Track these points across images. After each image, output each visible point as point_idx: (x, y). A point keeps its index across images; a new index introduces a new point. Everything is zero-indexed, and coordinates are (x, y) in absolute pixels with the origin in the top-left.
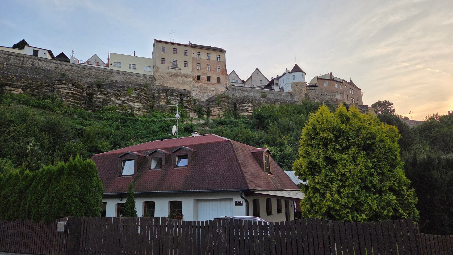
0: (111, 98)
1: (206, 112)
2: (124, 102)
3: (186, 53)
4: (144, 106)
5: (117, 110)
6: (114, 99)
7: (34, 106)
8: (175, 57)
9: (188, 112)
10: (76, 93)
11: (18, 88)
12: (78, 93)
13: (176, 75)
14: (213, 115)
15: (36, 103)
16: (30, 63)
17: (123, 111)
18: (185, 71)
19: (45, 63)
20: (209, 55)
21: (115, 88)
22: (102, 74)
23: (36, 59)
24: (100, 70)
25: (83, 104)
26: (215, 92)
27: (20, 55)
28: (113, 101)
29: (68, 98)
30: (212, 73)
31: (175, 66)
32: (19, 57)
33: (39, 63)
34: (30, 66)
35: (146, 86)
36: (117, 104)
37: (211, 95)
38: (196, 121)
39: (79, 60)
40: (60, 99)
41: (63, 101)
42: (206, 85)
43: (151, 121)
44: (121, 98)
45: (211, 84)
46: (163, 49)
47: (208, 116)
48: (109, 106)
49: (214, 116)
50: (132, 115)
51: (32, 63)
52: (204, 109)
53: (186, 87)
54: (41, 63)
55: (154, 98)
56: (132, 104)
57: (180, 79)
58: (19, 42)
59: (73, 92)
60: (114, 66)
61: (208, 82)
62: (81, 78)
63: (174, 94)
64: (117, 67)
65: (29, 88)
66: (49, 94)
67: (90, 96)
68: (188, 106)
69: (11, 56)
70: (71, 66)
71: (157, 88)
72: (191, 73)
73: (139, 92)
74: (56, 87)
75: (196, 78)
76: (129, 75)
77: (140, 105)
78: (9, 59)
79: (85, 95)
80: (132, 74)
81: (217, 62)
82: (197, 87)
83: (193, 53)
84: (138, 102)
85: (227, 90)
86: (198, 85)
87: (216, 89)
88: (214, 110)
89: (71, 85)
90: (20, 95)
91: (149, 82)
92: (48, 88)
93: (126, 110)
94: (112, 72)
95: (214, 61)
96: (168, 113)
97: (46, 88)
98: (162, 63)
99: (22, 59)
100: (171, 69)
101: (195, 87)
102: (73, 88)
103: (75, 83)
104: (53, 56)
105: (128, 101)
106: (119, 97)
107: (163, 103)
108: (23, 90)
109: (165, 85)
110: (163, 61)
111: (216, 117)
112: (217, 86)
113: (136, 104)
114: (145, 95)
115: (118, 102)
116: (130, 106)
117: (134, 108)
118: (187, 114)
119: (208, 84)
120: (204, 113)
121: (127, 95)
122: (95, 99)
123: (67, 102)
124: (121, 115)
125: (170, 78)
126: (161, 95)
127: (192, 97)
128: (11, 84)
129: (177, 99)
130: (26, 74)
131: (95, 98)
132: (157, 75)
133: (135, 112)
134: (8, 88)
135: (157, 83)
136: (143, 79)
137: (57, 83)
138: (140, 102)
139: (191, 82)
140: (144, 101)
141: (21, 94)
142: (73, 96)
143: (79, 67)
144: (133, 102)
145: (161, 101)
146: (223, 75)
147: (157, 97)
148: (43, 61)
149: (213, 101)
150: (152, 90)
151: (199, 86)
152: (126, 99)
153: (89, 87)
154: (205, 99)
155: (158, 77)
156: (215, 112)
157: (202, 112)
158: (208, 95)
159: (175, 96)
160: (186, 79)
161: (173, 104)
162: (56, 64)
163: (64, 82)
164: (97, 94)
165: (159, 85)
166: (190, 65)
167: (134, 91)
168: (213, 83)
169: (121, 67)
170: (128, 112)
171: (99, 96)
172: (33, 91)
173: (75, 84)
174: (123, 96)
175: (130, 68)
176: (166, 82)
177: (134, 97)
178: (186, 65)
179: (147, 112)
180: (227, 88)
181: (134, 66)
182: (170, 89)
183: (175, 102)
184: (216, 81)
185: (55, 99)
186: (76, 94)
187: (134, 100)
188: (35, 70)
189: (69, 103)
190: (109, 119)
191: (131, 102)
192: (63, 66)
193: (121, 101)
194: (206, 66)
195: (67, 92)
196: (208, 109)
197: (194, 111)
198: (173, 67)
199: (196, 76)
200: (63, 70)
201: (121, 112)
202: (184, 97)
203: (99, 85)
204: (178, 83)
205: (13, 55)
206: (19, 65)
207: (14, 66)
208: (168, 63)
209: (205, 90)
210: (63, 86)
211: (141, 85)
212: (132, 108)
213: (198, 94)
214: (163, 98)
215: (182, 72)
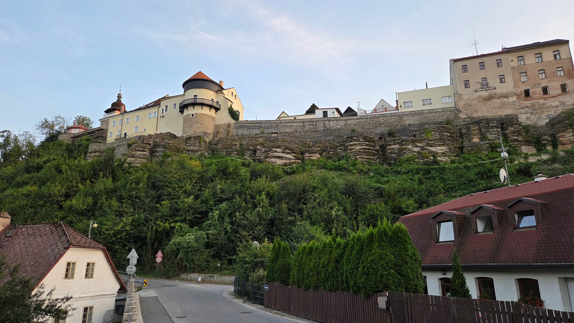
0: (407, 147)
1: (549, 141)
2: (422, 148)
3: (499, 64)
4: (449, 149)
5: (416, 160)
6: (410, 147)
7: (332, 169)
8: (483, 74)
9: (517, 147)
10: (368, 147)
11: (315, 153)
12: (370, 148)
13: (489, 98)
14: (565, 144)
15: (332, 165)
16: (322, 125)
17: (423, 159)
18: (501, 89)
19: (335, 122)
20: (540, 55)
21: (410, 133)
22: (393, 120)
23: (326, 121)
24: (389, 117)
25: (377, 158)
26: (560, 108)
27: (313, 120)
28: (409, 149)
29: (361, 155)
30: (549, 81)
31: (485, 85)
32: (312, 122)
33: (329, 124)
34: (323, 128)
35: (448, 122)
36: (415, 152)
37: (554, 113)
38: (534, 157)
39: (366, 111)
40: (354, 157)
41: (356, 159)
42: (541, 101)
43: (464, 167)
44: (418, 144)
45: (550, 97)
46: (465, 68)
47: (555, 146)
48: (406, 156)
49: (566, 146)
50: (436, 162)
51: (324, 125)
52: (546, 137)
53: (508, 111)
54: (331, 123)
55: (461, 136)
56: (433, 149)
57: (496, 102)
58: (310, 107)
59: (365, 147)
60: (405, 107)
61: (546, 96)
62: (371, 130)
63: (491, 125)
64: (408, 107)
65: (324, 151)
66: (343, 154)
67: (383, 147)
68: (516, 138)
69: (306, 123)
70: (359, 119)
71: (464, 121)
72: (513, 90)
73: (440, 132)
74: (348, 145)
75: (522, 94)
76: (424, 114)
77: (444, 148)
78: (304, 126)
79: (378, 148)
80: (427, 111)
81: (555, 61)
82: (527, 107)
83: (512, 60)
84: (442, 145)
86: (528, 103)
87: (563, 103)
88: (564, 136)
89: (362, 140)
90: (318, 160)
91: (452, 117)
92: (341, 148)
93: (427, 157)
94: (403, 115)
95: (550, 62)
96: (486, 153)
97: (339, 148)
98: (466, 87)
99: (315, 123)
100: (480, 92)
101: (524, 108)
102: (365, 142)
103: (366, 136)
104: (341, 113)
105: (428, 146)
106: (416, 143)
107: (476, 140)
108: (319, 154)
109: (476, 115)
110: (467, 84)
111: (570, 145)
112: (563, 98)
113: (438, 148)
114: (449, 135)
115: (416, 149)
116: (431, 152)
117: (437, 153)
118: (516, 150)
119: (545, 99)
120: (545, 144)
121: (426, 139)
122: (389, 151)
123: (361, 160)
124: (422, 165)
125: (481, 103)
126: (471, 130)
127: (521, 123)
128: (310, 150)
129: (497, 131)
130: (320, 137)
131: (389, 149)
132: (461, 105)
133: (438, 158)
134: (307, 154)
135: (462, 116)
136: (442, 115)
137: (349, 140)
138: (443, 145)
139: (514, 102)
140: (449, 142)
141: (319, 158)
142: (366, 152)
143: (367, 118)
144: (435, 146)
145: (473, 139)
146: (571, 78)
147: (465, 134)
148: (332, 120)
149: (560, 122)
150: (457, 126)
151: (529, 105)
152: (425, 144)
153: (380, 138)
154: (543, 122)
155: (463, 106)
156: (567, 139)
157: (543, 142)
158: (548, 115)
159: (492, 127)
160: (506, 99)
161: (491, 138)
162: (344, 121)
163: (355, 138)
164: (390, 145)
165: (466, 117)
166: (509, 79)
167: (433, 133)
168: (554, 95)
169: (412, 106)
170: (430, 159)
171: (392, 147)
172: (329, 153)
173: (366, 138)
174: (420, 141)
175: (424, 105)
176: (476, 111)
177: (435, 140)
178: (502, 79)
179: (455, 156)
181: (428, 100)
182: (483, 120)
183: (494, 136)
184: (559, 91)
185: (349, 158)
186: (369, 149)
187: (436, 143)
188: (328, 131)
189: (363, 160)
190: (409, 171)
191: (431, 146)
192: (352, 121)
193: (419, 148)
194: (537, 73)
195: (360, 148)
196: (553, 136)
197: (528, 143)
198: (483, 88)
199: (522, 92)
200: (352, 126)
201: (421, 161)
202: (507, 126)
203: (390, 134)
204: (494, 108)
205: (307, 122)
206: (313, 130)
207: (309, 132)
208: (474, 85)
209: (541, 108)
210: (354, 143)
211: (442, 122)
212: (434, 155)
213: (530, 117)
214: (475, 133)
215: (498, 91)
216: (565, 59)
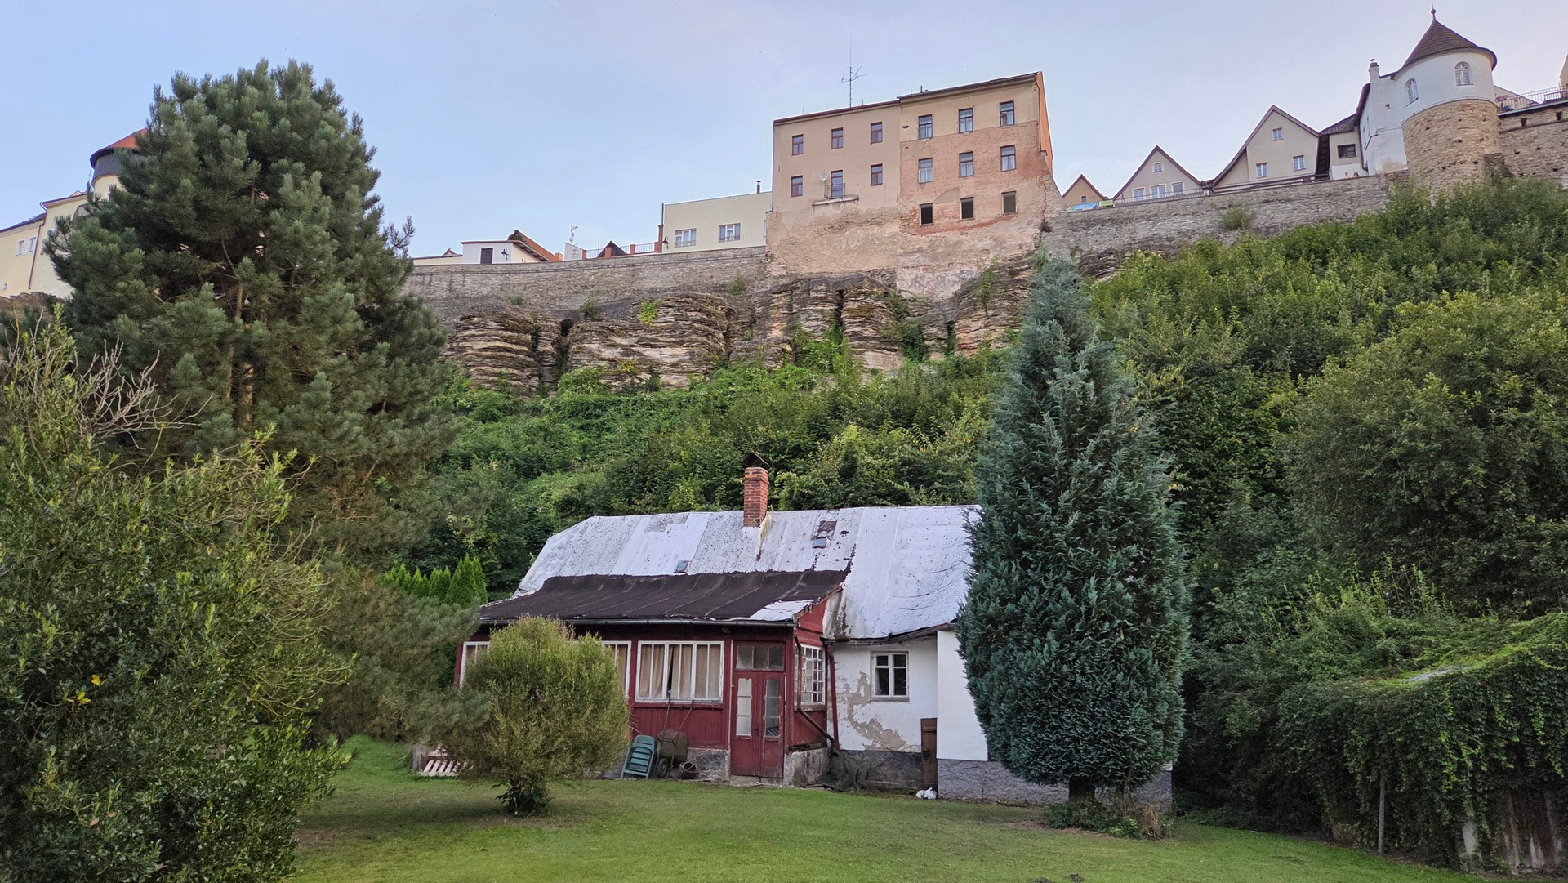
1: (940, 339)
2: (628, 351)
3: (876, 134)
4: (691, 353)
5: (603, 381)
6: (594, 346)
8: (836, 159)
10: (508, 345)
13: (843, 224)
14: (964, 347)
16: (445, 286)
17: (622, 380)
18: (872, 200)
20: (968, 114)
23: (457, 273)
25: (533, 375)
26: (991, 256)
28: (590, 352)
30: (979, 183)
31: (835, 190)
35: (739, 288)
36: (604, 359)
37: (975, 269)
42: (953, 236)
44: (618, 341)
45: (974, 226)
46: (797, 143)
47: (951, 353)
49: (968, 353)
50: (655, 388)
52: (934, 330)
53: (877, 262)
55: (750, 323)
56: (653, 354)
57: (855, 234)
60: (677, 245)
61: (968, 223)
63: (813, 294)
64: (686, 244)
71: (771, 284)
72: (895, 204)
73: (679, 310)
75: (914, 216)
77: (681, 352)
79: (549, 348)
81: (1001, 131)
82: (920, 250)
83: (903, 125)
84: (674, 343)
85: (1044, 234)
86: (923, 241)
87: (999, 242)
88: (968, 326)
91: (746, 271)
93: (632, 374)
95: (988, 131)
98: (794, 194)
100: (823, 208)
101: (913, 253)
102: (501, 332)
103: (507, 316)
105: (643, 346)
106: (613, 338)
107: (776, 333)
110: (796, 187)
111: (975, 352)
112: (999, 230)
113: (668, 351)
115: (609, 353)
116: (644, 360)
117: (661, 365)
119: (963, 230)
120: (932, 345)
121: (640, 328)
123: (480, 377)
124: (619, 393)
125: (821, 238)
126: (773, 308)
127: (900, 291)
129: (824, 311)
132: (777, 241)
133: (664, 378)
135: (775, 270)
136: (731, 267)
138: (681, 343)
139: (894, 236)
140: (694, 337)
144: (658, 347)
145: (770, 329)
146: (1026, 177)
147: (760, 318)
149: (967, 291)
150: (752, 296)
151: (925, 246)
152: (636, 339)
153: (565, 324)
154: (947, 292)
155: (780, 245)
156: (972, 335)
157: (926, 342)
158: (962, 272)
159: (815, 301)
160: (876, 229)
161: (808, 330)
166: (889, 176)
167: (662, 311)
168: (984, 221)
169: (693, 243)
170: (641, 380)
174: (624, 331)
175: (721, 239)
176: (807, 260)
177: (660, 330)
178: (876, 178)
179: (703, 373)
180: (1045, 228)
181: (733, 229)
184: (998, 210)
187: (662, 339)
188: (456, 301)
189: (483, 377)
191: (653, 346)
193: (619, 350)
194: (956, 161)
195: (483, 346)
196: (950, 328)
197: (885, 343)
198: (831, 198)
199: (915, 211)
201: (616, 383)
203: (589, 313)
204: (848, 251)
208: (814, 189)
209: (949, 255)
210: (473, 332)
212: (653, 368)
213: (922, 277)
214: (778, 315)
215: (862, 207)
216: (1023, 126)
